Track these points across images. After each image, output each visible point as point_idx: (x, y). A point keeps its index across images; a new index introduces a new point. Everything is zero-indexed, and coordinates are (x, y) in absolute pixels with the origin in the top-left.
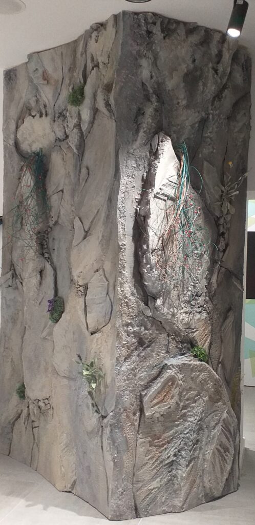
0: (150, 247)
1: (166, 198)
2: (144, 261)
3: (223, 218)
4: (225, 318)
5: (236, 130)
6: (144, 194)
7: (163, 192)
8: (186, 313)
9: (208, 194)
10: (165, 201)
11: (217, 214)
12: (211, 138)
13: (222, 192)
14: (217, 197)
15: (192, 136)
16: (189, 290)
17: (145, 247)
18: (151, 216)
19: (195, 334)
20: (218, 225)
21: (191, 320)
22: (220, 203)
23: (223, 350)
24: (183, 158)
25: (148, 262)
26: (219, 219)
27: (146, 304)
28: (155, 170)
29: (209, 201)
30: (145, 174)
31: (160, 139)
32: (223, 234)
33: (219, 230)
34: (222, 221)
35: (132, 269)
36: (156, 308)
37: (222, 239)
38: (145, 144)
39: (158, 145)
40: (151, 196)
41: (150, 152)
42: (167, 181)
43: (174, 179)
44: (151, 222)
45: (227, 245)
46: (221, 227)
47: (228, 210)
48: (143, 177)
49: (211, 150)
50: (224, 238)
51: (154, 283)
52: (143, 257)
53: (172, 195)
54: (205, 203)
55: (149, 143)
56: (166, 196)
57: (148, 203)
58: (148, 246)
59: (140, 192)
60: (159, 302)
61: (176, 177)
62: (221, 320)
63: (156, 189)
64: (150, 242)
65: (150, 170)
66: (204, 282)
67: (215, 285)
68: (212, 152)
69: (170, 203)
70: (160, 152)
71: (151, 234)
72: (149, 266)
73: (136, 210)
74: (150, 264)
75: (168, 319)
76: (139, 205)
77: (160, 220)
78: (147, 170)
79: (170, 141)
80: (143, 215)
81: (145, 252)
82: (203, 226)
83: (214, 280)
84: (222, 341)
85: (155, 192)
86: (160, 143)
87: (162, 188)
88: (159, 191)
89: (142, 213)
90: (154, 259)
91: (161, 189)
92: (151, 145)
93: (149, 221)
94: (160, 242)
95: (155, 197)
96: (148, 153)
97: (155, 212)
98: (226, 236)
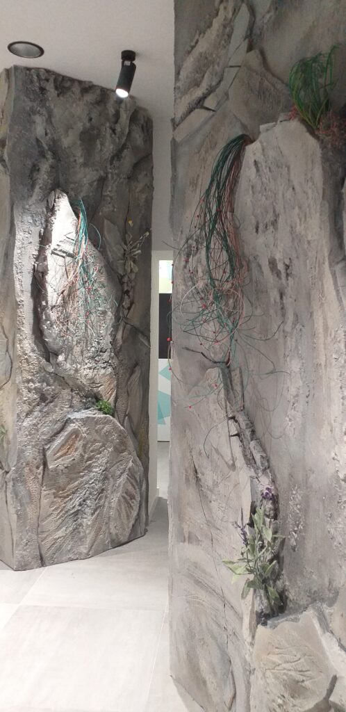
0: (50, 303)
1: (64, 255)
2: (44, 317)
3: (127, 277)
4: (132, 373)
5: (138, 190)
6: (41, 250)
7: (60, 248)
8: (90, 368)
9: (110, 251)
10: (64, 257)
11: (121, 272)
12: (111, 198)
13: (125, 250)
14: (120, 255)
15: (91, 194)
16: (93, 347)
17: (44, 303)
18: (49, 272)
19: (100, 389)
20: (122, 283)
21: (95, 375)
22: (122, 261)
23: (129, 404)
24: (81, 215)
25: (48, 318)
26: (122, 277)
27: (48, 360)
28: (51, 226)
29: (111, 260)
30: (42, 230)
31: (57, 196)
32: (127, 292)
33: (123, 289)
34: (126, 279)
35: (32, 326)
36: (58, 364)
37: (126, 297)
38: (41, 200)
39: (55, 201)
40: (48, 253)
41: (47, 208)
42: (65, 238)
43: (73, 236)
44: (49, 278)
45: (132, 303)
46: (125, 285)
47: (131, 270)
48: (40, 233)
49: (111, 209)
50: (129, 296)
51: (55, 339)
52: (42, 313)
53: (71, 252)
54: (108, 261)
55: (46, 199)
56: (64, 252)
57: (45, 259)
58: (47, 303)
59: (37, 248)
60: (61, 358)
61: (74, 234)
62: (128, 375)
63: (53, 245)
64: (49, 299)
65: (47, 226)
66: (109, 339)
67: (120, 342)
68: (113, 211)
69: (68, 259)
70: (56, 208)
71: (50, 290)
72: (49, 322)
73: (34, 266)
74: (50, 321)
75: (71, 375)
76: (37, 261)
77: (58, 276)
78: (44, 226)
79: (66, 198)
80: (41, 271)
81: (44, 309)
82: (105, 284)
83: (119, 336)
84: (128, 395)
85: (52, 248)
86: (57, 200)
87: (60, 244)
88: (57, 247)
89: (40, 269)
90: (54, 315)
91: (58, 245)
92: (47, 201)
93: (47, 277)
94: (60, 298)
95: (53, 253)
96: (45, 210)
97: (53, 269)
98: (131, 293)
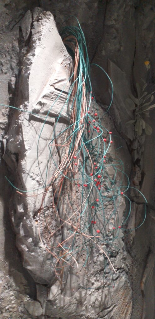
0: (31, 207)
1: (53, 120)
3: (137, 141)
4: (145, 266)
6: (13, 115)
7: (45, 109)
8: (98, 289)
10: (52, 124)
11: (130, 136)
12: (117, 30)
13: (136, 105)
14: (129, 113)
17: (21, 209)
18: (27, 153)
20: (131, 151)
21: (106, 296)
22: (132, 122)
24: (78, 51)
26: (131, 142)
27: (34, 297)
28: (28, 69)
29: (119, 121)
30: (13, 79)
31: (35, 16)
32: (138, 160)
33: (133, 158)
34: (136, 145)
35: (3, 245)
37: (138, 169)
38: (10, 28)
39: (32, 26)
40: (23, 119)
41: (20, 41)
42: (52, 89)
44: (27, 163)
45: (143, 174)
46: (135, 152)
47: (143, 130)
48: (10, 85)
49: (118, 46)
50: (139, 166)
51: (43, 264)
52: (18, 225)
53: (64, 114)
55: (18, 25)
56: (51, 115)
57: (19, 130)
58: (25, 207)
59: (6, 111)
61: (67, 83)
63: (32, 104)
64: (30, 201)
65: (20, 71)
69: (60, 127)
70: (35, 37)
71: (30, 184)
72: (30, 240)
73: (2, 142)
74: (32, 236)
75: (71, 313)
76: (6, 134)
78: (16, 72)
79: (52, 18)
80: (13, 152)
81: (21, 217)
85: (30, 109)
86: (35, 23)
87: (43, 101)
88: (38, 107)
89: (12, 149)
91: (40, 104)
92: (21, 30)
93: (23, 163)
95: (32, 118)
96: (16, 44)
98: (141, 163)
